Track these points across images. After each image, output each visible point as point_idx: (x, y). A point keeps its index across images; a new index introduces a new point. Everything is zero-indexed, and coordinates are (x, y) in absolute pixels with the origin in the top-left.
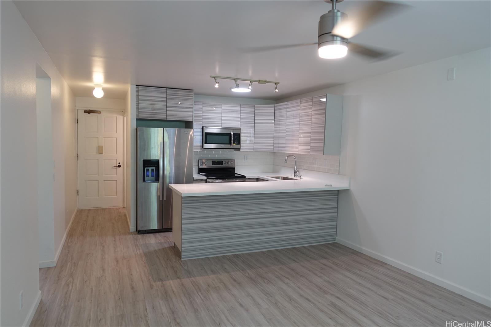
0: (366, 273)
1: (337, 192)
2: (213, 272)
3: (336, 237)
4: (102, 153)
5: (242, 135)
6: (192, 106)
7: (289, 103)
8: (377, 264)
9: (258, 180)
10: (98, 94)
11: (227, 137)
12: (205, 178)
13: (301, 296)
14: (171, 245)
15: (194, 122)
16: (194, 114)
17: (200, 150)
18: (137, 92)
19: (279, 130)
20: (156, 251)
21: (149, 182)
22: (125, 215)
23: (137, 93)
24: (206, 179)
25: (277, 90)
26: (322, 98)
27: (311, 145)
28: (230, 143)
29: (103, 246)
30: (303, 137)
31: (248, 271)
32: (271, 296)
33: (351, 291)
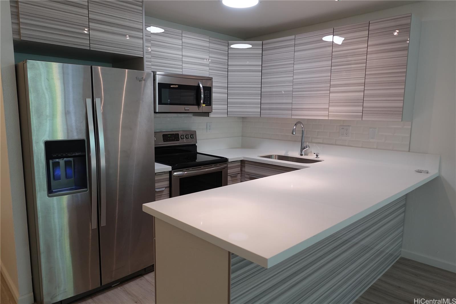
3: (402, 249)
5: (214, 90)
11: (193, 93)
15: (145, 59)
24: (171, 170)
28: (198, 104)
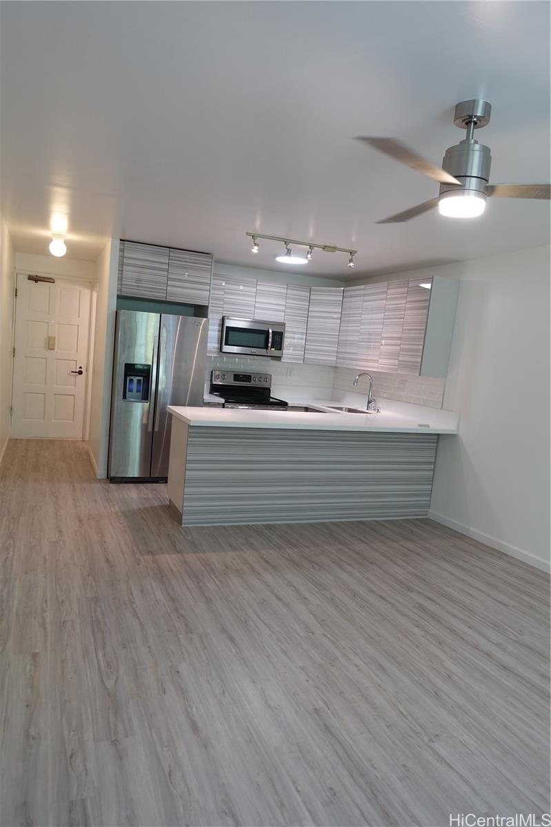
0: (474, 566)
1: (436, 437)
2: (233, 548)
3: (430, 510)
4: (54, 349)
5: (286, 334)
6: (209, 282)
7: (368, 286)
8: (492, 554)
9: (307, 409)
10: (58, 249)
11: (263, 337)
12: (222, 401)
13: (372, 591)
14: (164, 503)
15: (210, 308)
16: (211, 295)
17: (215, 355)
18: (122, 250)
19: (347, 331)
20: (140, 509)
21: (132, 400)
22: (87, 453)
23: (121, 253)
24: (224, 402)
25: (351, 264)
26: (423, 283)
27: (401, 359)
28: (266, 347)
29: (57, 497)
30: (385, 345)
31: (289, 551)
32: (325, 589)
33: (450, 590)
